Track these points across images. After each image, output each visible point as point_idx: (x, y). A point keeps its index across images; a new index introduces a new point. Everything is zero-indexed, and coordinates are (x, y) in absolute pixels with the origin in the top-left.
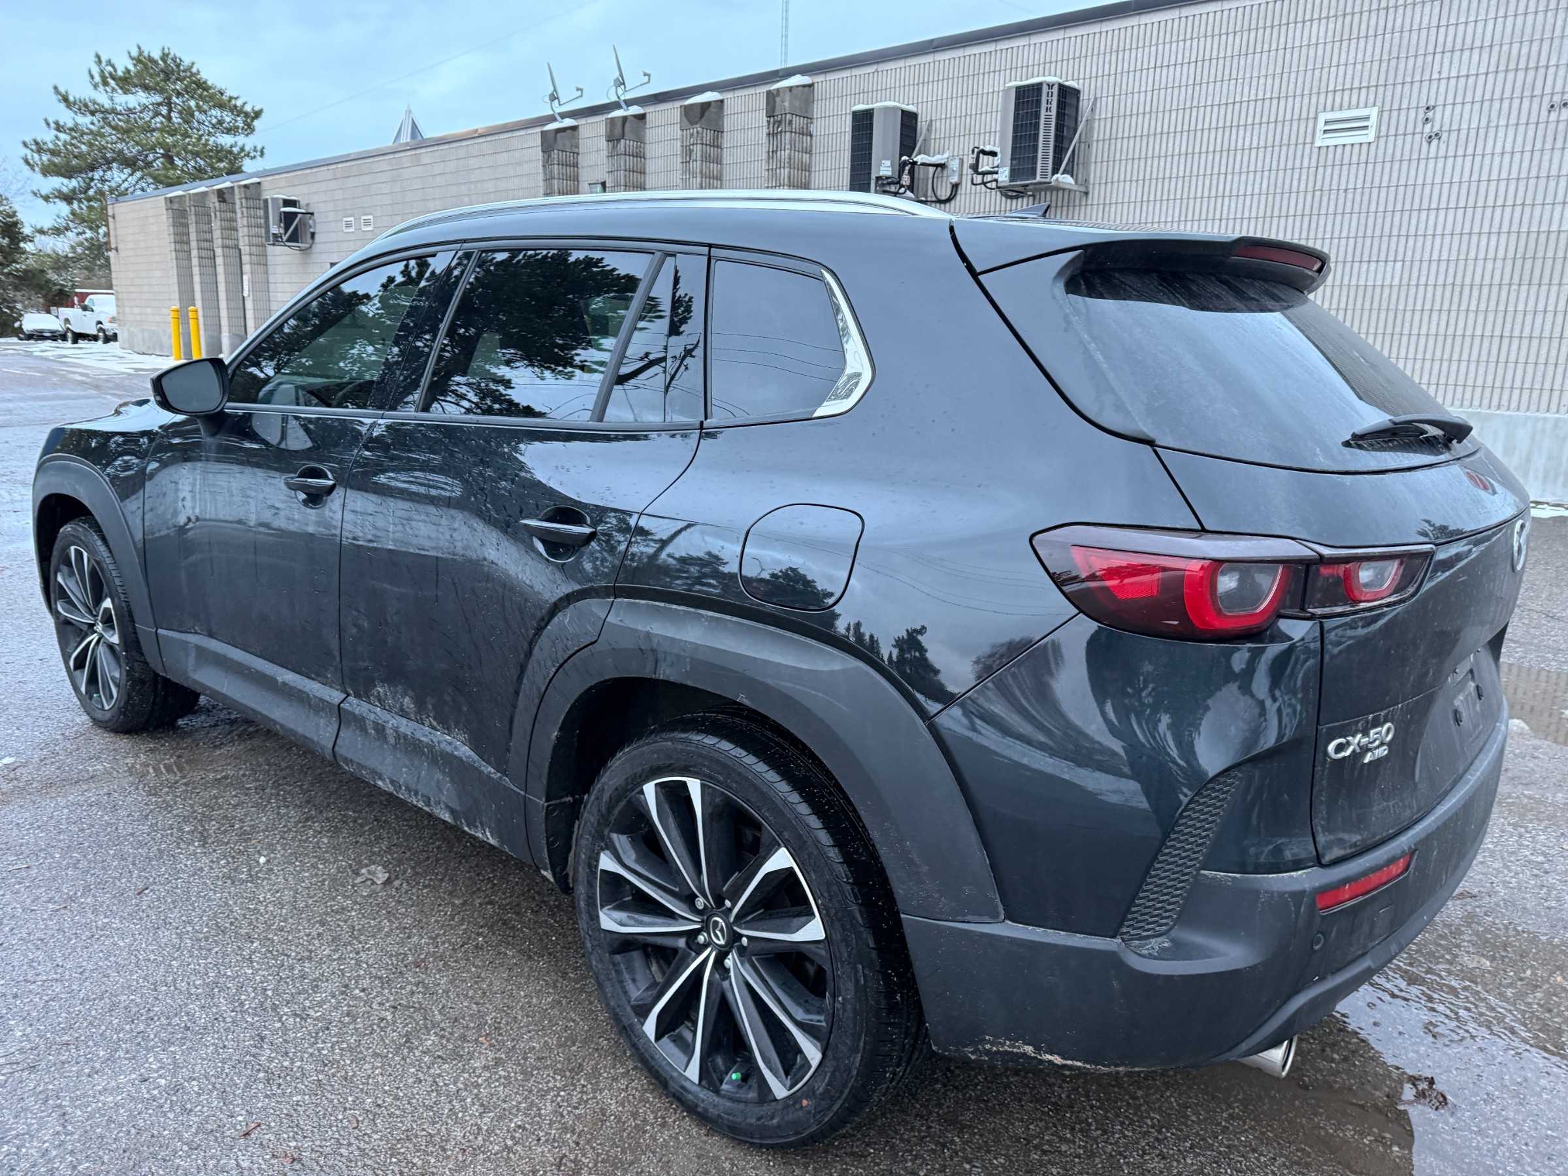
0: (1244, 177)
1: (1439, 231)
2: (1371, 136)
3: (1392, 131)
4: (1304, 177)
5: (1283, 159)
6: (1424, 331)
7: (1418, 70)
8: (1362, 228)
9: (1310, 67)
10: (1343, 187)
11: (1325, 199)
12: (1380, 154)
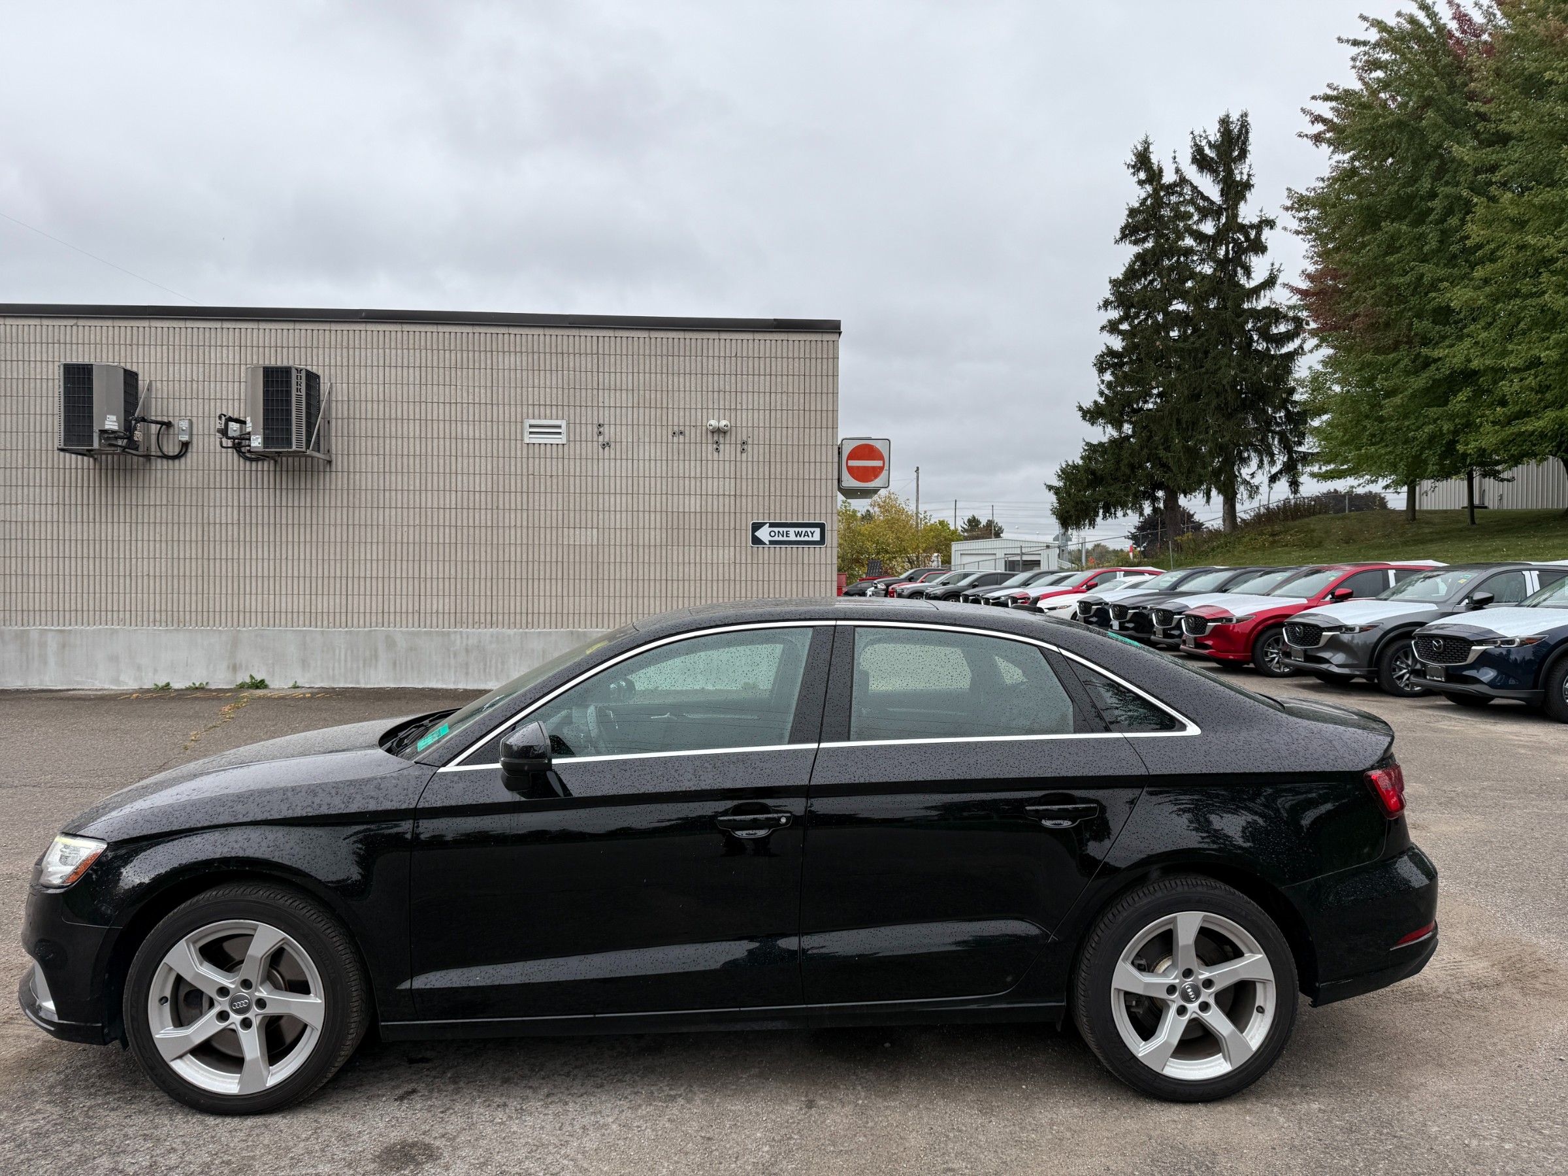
0: (471, 460)
1: (618, 509)
2: (563, 439)
3: (578, 438)
4: (519, 465)
5: (501, 449)
6: (618, 577)
7: (589, 399)
8: (566, 504)
9: (513, 385)
10: (549, 473)
11: (537, 481)
12: (572, 452)
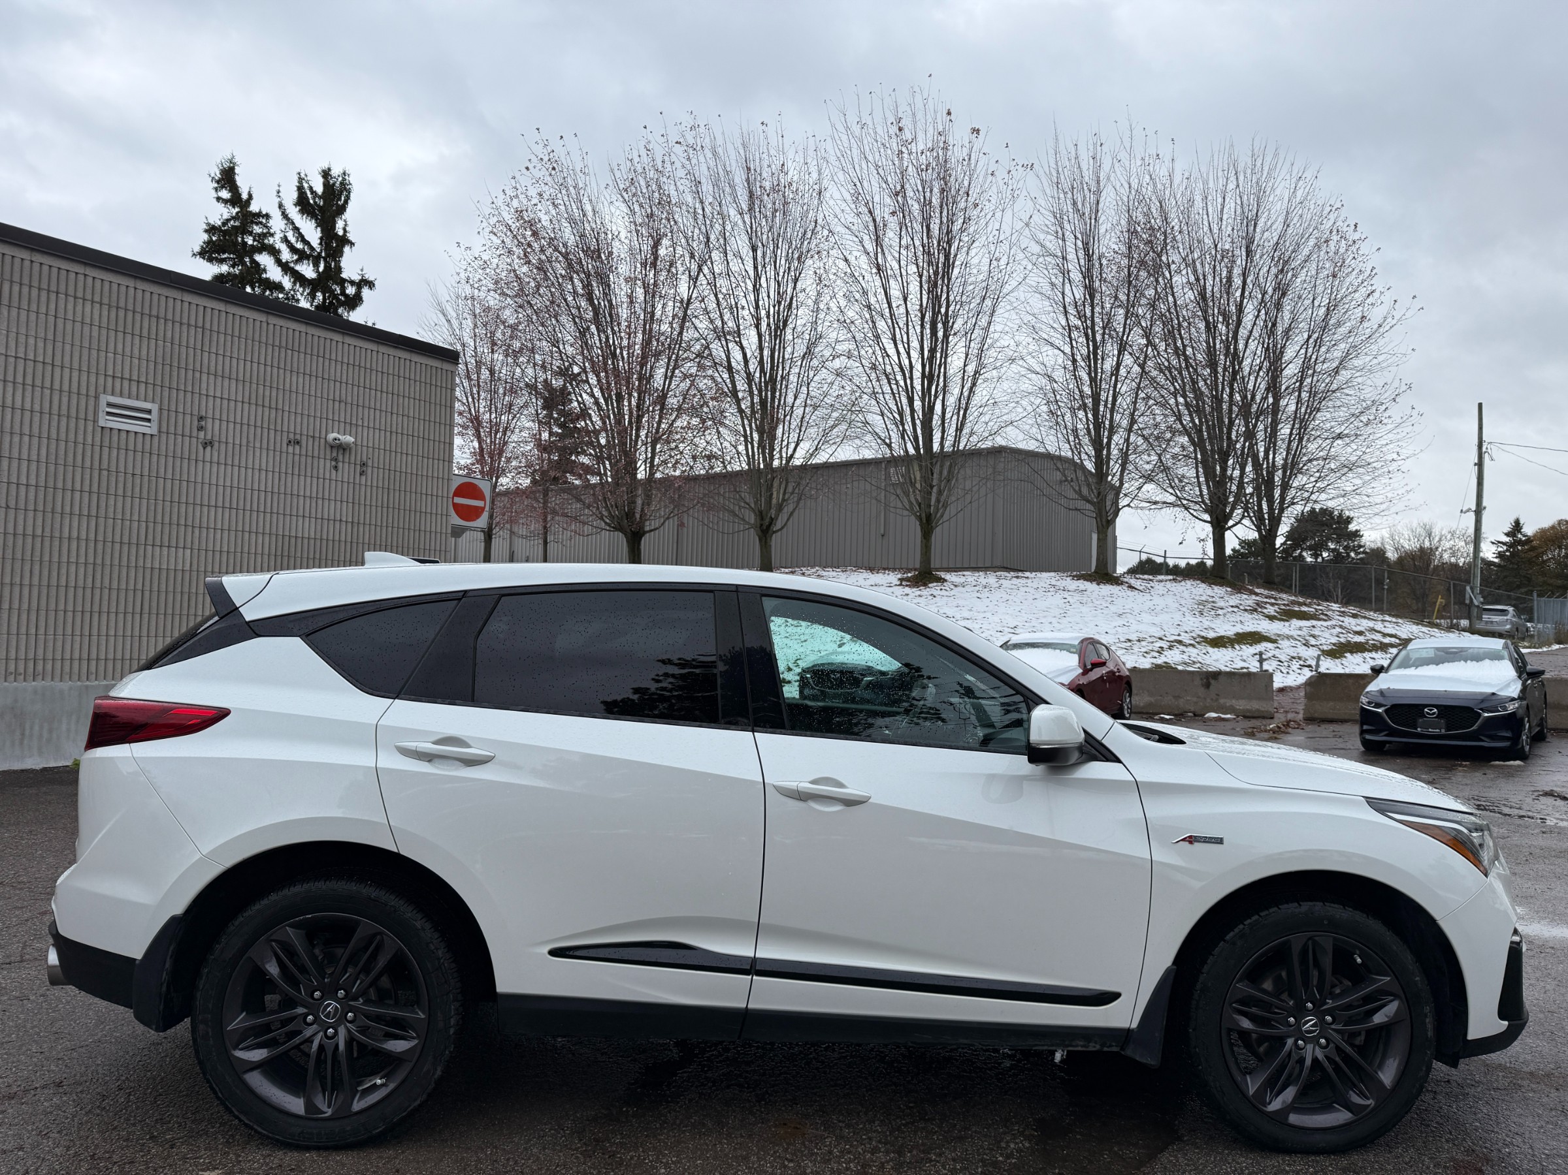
2: (154, 431)
3: (172, 430)
4: (89, 454)
5: (62, 429)
7: (190, 383)
8: (152, 514)
10: (130, 471)
11: (113, 479)
12: (163, 448)
